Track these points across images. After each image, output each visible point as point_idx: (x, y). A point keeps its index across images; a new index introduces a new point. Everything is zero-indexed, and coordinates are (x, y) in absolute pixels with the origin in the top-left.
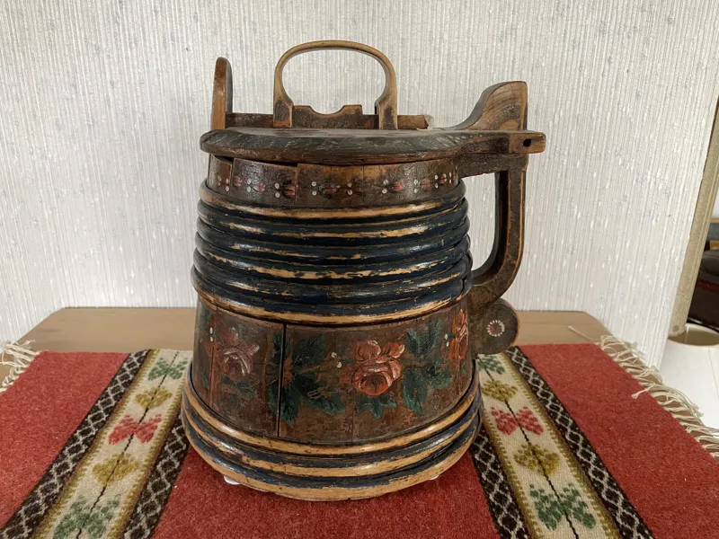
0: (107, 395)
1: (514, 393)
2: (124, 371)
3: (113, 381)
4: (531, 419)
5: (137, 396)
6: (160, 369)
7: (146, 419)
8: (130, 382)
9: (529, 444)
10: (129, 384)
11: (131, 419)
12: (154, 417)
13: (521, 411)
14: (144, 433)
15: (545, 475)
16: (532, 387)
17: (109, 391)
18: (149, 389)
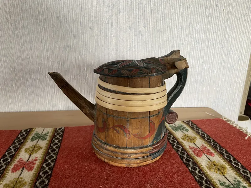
0: (11, 149)
1: (196, 139)
2: (19, 138)
3: (14, 143)
4: (207, 150)
5: (25, 149)
6: (36, 136)
7: (30, 160)
8: (22, 143)
9: (211, 161)
10: (22, 144)
11: (22, 160)
12: (34, 159)
13: (201, 147)
14: (29, 166)
15: (223, 175)
16: (202, 136)
17: (11, 147)
18: (31, 146)
